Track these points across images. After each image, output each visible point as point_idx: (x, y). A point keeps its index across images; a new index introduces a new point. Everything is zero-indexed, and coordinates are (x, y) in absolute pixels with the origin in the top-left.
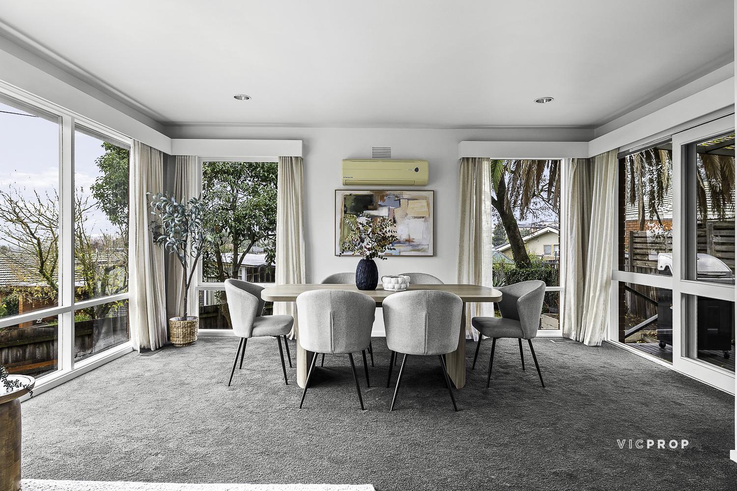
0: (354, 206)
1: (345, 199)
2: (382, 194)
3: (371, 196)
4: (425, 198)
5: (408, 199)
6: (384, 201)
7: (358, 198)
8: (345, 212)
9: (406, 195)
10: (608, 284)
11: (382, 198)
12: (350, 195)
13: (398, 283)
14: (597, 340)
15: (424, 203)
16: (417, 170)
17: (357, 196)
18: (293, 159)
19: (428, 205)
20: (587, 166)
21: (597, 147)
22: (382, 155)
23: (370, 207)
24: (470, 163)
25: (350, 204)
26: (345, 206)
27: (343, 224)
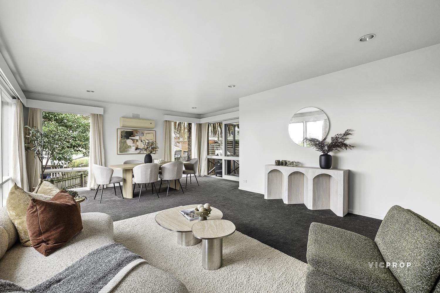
0: (125, 135)
1: (122, 132)
2: (137, 131)
3: (132, 132)
4: (153, 133)
5: (147, 133)
6: (137, 134)
7: (127, 132)
8: (122, 137)
9: (146, 132)
10: (206, 159)
11: (137, 133)
12: (124, 131)
13: (160, 161)
14: (204, 175)
15: (152, 135)
16: (151, 123)
17: (126, 131)
18: (98, 115)
19: (154, 136)
20: (200, 126)
21: (203, 121)
22: (136, 117)
23: (132, 136)
24: (168, 122)
25: (124, 134)
26: (122, 135)
27: (121, 142)
